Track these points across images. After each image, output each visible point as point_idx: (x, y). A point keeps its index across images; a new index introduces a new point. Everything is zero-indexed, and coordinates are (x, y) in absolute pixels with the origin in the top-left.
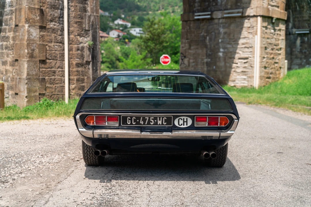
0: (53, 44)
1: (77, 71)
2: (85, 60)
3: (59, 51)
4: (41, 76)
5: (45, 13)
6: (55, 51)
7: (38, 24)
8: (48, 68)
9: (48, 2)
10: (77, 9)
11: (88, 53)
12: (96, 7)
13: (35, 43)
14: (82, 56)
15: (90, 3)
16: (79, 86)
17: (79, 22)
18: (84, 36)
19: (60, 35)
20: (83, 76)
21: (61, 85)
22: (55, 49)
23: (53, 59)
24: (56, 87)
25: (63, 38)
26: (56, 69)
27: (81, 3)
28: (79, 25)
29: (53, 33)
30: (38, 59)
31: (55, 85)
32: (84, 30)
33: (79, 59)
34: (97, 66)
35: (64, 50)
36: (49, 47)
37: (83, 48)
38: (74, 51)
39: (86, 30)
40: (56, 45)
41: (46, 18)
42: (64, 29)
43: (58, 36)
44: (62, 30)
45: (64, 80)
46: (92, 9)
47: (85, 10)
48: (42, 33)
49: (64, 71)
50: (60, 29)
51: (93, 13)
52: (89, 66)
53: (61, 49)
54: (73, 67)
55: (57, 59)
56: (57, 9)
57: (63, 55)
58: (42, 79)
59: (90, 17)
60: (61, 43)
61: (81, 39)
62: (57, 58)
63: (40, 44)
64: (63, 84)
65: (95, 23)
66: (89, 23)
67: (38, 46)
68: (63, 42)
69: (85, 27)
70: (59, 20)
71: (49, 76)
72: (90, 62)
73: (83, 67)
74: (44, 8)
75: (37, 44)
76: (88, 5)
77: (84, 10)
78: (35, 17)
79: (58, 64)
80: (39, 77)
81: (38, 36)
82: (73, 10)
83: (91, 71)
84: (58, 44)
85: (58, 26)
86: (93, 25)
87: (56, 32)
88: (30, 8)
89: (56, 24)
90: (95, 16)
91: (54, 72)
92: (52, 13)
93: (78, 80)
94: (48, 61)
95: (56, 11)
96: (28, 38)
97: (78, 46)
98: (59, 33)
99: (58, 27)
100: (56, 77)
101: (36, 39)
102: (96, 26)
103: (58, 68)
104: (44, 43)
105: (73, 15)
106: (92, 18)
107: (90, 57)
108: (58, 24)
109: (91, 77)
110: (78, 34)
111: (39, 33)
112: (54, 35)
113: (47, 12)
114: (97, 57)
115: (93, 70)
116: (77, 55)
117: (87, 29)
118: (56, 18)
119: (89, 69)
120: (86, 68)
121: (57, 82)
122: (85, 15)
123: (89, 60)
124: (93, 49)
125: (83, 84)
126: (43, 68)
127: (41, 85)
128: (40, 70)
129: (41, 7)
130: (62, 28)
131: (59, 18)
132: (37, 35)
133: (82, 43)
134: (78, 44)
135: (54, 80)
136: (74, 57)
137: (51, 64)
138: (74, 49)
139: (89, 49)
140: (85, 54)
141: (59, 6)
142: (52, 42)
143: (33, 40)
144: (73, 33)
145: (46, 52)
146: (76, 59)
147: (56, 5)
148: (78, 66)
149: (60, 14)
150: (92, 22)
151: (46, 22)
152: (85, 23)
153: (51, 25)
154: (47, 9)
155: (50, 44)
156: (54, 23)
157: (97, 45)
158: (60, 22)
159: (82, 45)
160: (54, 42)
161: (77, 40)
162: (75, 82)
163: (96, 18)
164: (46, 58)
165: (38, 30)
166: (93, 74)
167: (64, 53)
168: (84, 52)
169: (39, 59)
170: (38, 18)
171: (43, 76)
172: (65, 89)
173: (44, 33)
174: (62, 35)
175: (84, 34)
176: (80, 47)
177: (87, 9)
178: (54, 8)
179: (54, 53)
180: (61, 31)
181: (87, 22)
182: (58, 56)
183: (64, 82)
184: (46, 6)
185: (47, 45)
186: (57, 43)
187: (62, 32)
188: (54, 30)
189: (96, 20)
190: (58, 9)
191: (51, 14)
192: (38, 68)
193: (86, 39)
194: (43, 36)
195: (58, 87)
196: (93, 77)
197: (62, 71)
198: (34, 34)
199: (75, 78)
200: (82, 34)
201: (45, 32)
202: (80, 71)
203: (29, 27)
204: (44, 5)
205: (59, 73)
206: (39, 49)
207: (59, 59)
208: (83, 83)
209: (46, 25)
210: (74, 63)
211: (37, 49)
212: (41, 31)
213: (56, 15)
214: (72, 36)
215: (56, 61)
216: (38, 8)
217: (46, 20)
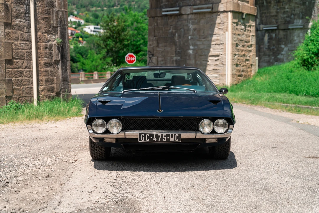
0: (19, 42)
1: (46, 71)
2: (54, 58)
3: (26, 50)
4: (8, 77)
5: (10, 8)
6: (22, 49)
7: (3, 20)
8: (14, 69)
10: (44, 4)
11: (57, 51)
12: (64, 2)
14: (51, 55)
16: (48, 87)
17: (46, 18)
18: (52, 34)
19: (27, 33)
20: (52, 76)
21: (29, 86)
22: (22, 48)
23: (20, 59)
24: (24, 89)
25: (30, 36)
26: (23, 70)
28: (46, 21)
29: (19, 30)
30: (3, 59)
31: (23, 87)
32: (52, 27)
33: (48, 58)
34: (67, 65)
35: (31, 48)
36: (15, 45)
37: (51, 46)
38: (42, 50)
39: (53, 27)
40: (23, 43)
41: (11, 14)
42: (30, 26)
43: (24, 34)
44: (29, 27)
45: (32, 81)
46: (59, 4)
47: (53, 5)
48: (7, 30)
49: (32, 71)
50: (27, 26)
51: (61, 8)
52: (59, 66)
53: (28, 47)
54: (41, 67)
55: (24, 59)
56: (22, 4)
57: (30, 54)
58: (9, 80)
59: (57, 12)
60: (27, 41)
61: (48, 37)
62: (24, 57)
63: (6, 42)
64: (31, 85)
65: (63, 19)
66: (57, 19)
67: (4, 44)
68: (29, 40)
69: (53, 24)
70: (26, 16)
71: (16, 77)
72: (60, 61)
73: (52, 67)
74: (8, 3)
75: (2, 42)
77: (51, 5)
79: (25, 64)
80: (6, 78)
81: (3, 34)
82: (40, 5)
83: (60, 71)
84: (24, 42)
85: (24, 22)
86: (61, 21)
87: (23, 29)
89: (22, 20)
90: (63, 11)
91: (22, 73)
92: (18, 8)
93: (47, 81)
94: (14, 60)
95: (22, 6)
97: (46, 44)
98: (26, 30)
99: (24, 24)
100: (23, 78)
101: (1, 37)
102: (65, 22)
103: (25, 68)
104: (10, 41)
105: (40, 11)
106: (60, 14)
107: (59, 55)
109: (61, 77)
110: (45, 31)
111: (4, 30)
112: (20, 33)
113: (12, 8)
114: (66, 55)
115: (62, 69)
116: (45, 54)
117: (55, 25)
118: (22, 13)
119: (58, 68)
120: (55, 67)
121: (24, 83)
122: (53, 10)
123: (58, 59)
124: (62, 47)
125: (53, 85)
126: (9, 68)
127: (8, 87)
128: (6, 71)
129: (5, 1)
130: (28, 25)
131: (25, 14)
132: (2, 32)
133: (49, 40)
134: (45, 42)
135: (22, 81)
136: (41, 56)
137: (17, 64)
138: (42, 48)
139: (58, 47)
140: (53, 52)
142: (18, 39)
144: (40, 30)
145: (12, 51)
146: (44, 58)
148: (47, 66)
149: (26, 10)
150: (61, 18)
151: (11, 18)
152: (53, 19)
153: (17, 22)
154: (12, 5)
155: (16, 42)
156: (19, 19)
157: (66, 43)
158: (26, 18)
159: (50, 43)
160: (21, 40)
161: (45, 38)
162: (44, 83)
163: (64, 14)
164: (12, 57)
165: (3, 27)
166: (62, 75)
167: (31, 52)
168: (52, 50)
169: (5, 58)
170: (3, 14)
171: (10, 77)
172: (33, 90)
173: (9, 31)
174: (29, 32)
175: (52, 31)
176: (48, 45)
177: (55, 4)
178: (19, 3)
179: (21, 52)
180: (27, 28)
181: (55, 18)
182: (25, 55)
183: (32, 83)
184: (10, 1)
185: (12, 43)
186: (24, 40)
187: (29, 29)
188: (20, 27)
189: (64, 16)
190: (24, 4)
191: (16, 10)
192: (4, 68)
193: (54, 37)
194: (8, 33)
195: (26, 89)
196: (62, 78)
197: (30, 71)
199: (44, 78)
200: (50, 31)
201: (10, 29)
202: (48, 71)
205: (26, 74)
206: (5, 48)
207: (26, 59)
208: (52, 83)
209: (11, 21)
210: (43, 62)
211: (3, 48)
212: (6, 28)
213: (22, 10)
214: (39, 33)
215: (22, 61)
216: (2, 3)
217: (11, 15)
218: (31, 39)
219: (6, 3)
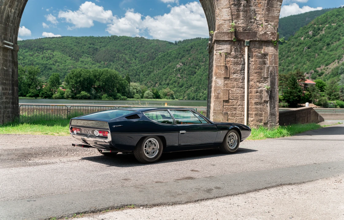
0: (235, 89)
1: (256, 108)
2: (263, 99)
3: (240, 94)
4: (225, 111)
5: (229, 68)
7: (223, 76)
8: (230, 106)
9: (232, 61)
10: (257, 63)
11: (266, 94)
12: (275, 60)
13: (220, 89)
14: (261, 97)
15: (269, 57)
16: (257, 119)
17: (258, 72)
18: (263, 82)
19: (242, 83)
20: (261, 111)
21: (241, 118)
22: (237, 93)
23: (235, 100)
24: (237, 119)
25: (244, 84)
26: (237, 107)
27: (261, 59)
28: (258, 74)
29: (236, 81)
30: (222, 100)
31: (236, 118)
32: (263, 78)
33: (258, 99)
34: (275, 104)
35: (244, 93)
36: (232, 91)
37: (261, 91)
38: (253, 93)
39: (264, 78)
40: (238, 90)
41: (230, 71)
43: (239, 83)
44: (244, 79)
45: (244, 114)
46: (270, 62)
47: (265, 63)
48: (226, 82)
49: (244, 108)
50: (242, 78)
51: (272, 64)
52: (268, 104)
53: (241, 92)
54: (252, 105)
56: (239, 65)
57: (243, 96)
58: (225, 113)
59: (268, 68)
60: (242, 88)
61: (260, 85)
62: (238, 99)
63: (224, 89)
65: (273, 72)
66: (267, 72)
67: (223, 91)
68: (243, 87)
69: (264, 76)
70: (241, 72)
71: (231, 111)
72: (268, 101)
73: (262, 105)
74: (228, 65)
75: (222, 89)
76: (267, 59)
78: (221, 71)
79: (239, 103)
80: (223, 111)
81: (223, 84)
82: (253, 64)
83: (268, 108)
84: (239, 89)
86: (271, 74)
87: (238, 81)
88: (217, 66)
89: (238, 75)
90: (273, 67)
91: (236, 108)
92: (235, 68)
93: (256, 115)
94: (230, 101)
95: (239, 66)
96: (215, 86)
97: (257, 89)
98: (241, 81)
99: (239, 77)
100: (237, 112)
101: (221, 86)
102: (275, 74)
103: (238, 106)
104: (227, 89)
105: (253, 67)
106: (271, 69)
107: (268, 97)
108: (240, 75)
109: (269, 112)
110: (257, 81)
112: (236, 83)
113: (231, 68)
114: (275, 97)
115: (271, 107)
116: (256, 96)
117: (265, 77)
118: (238, 70)
119: (267, 106)
120: (264, 106)
121: (237, 115)
122: (264, 67)
123: (267, 100)
124: (271, 91)
125: (261, 118)
126: (227, 106)
127: (224, 117)
128: (223, 107)
129: (226, 64)
131: (241, 71)
132: (222, 83)
133: (261, 87)
134: (257, 88)
135: (235, 114)
136: (253, 97)
137: (233, 103)
138: (253, 92)
139: (267, 92)
140: (263, 95)
141: (241, 62)
142: (234, 87)
143: (219, 87)
144: (252, 81)
145: (229, 95)
146: (255, 99)
147: (238, 62)
148: (257, 104)
149: (242, 68)
150: (271, 71)
151: (230, 74)
152: (264, 73)
153: (234, 76)
154: (231, 66)
155: (232, 89)
156: (236, 74)
157: (275, 89)
158: (241, 73)
159: (261, 89)
161: (256, 85)
162: (254, 116)
163: (274, 68)
164: (229, 99)
165: (223, 80)
166: (270, 111)
167: (244, 95)
170: (223, 72)
171: (226, 111)
173: (228, 82)
174: (243, 82)
176: (259, 90)
177: (267, 62)
178: (237, 64)
179: (236, 95)
180: (242, 80)
181: (265, 71)
182: (239, 97)
183: (244, 116)
184: (230, 64)
185: (230, 90)
186: (239, 88)
188: (236, 79)
189: (274, 70)
190: (240, 64)
192: (222, 105)
193: (265, 84)
194: (227, 84)
195: (238, 119)
196: (270, 113)
197: (242, 108)
198: (220, 83)
199: (254, 113)
200: (261, 81)
201: (229, 81)
202: (258, 108)
203: (216, 78)
204: (229, 63)
205: (239, 109)
206: (223, 93)
207: (239, 100)
208: (261, 117)
209: (230, 76)
210: (253, 102)
211: (222, 93)
212: (225, 81)
213: (238, 69)
214: (251, 83)
215: (237, 101)
216: (224, 66)
217: (230, 73)
218: (244, 87)
219: (227, 65)
